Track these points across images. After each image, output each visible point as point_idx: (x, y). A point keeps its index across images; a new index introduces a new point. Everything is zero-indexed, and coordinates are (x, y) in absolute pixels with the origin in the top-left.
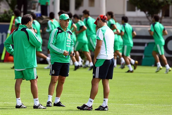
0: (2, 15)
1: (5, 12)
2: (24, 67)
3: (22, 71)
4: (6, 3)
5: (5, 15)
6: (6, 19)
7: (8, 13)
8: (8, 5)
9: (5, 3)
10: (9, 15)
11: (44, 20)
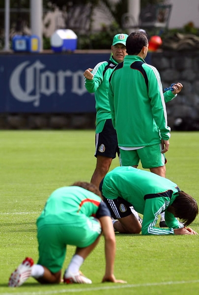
0: (98, 34)
1: (104, 29)
2: (141, 143)
3: (136, 150)
4: (106, 9)
5: (104, 34)
6: (105, 42)
7: (108, 30)
8: (109, 14)
9: (104, 10)
10: (111, 34)
11: (181, 42)
